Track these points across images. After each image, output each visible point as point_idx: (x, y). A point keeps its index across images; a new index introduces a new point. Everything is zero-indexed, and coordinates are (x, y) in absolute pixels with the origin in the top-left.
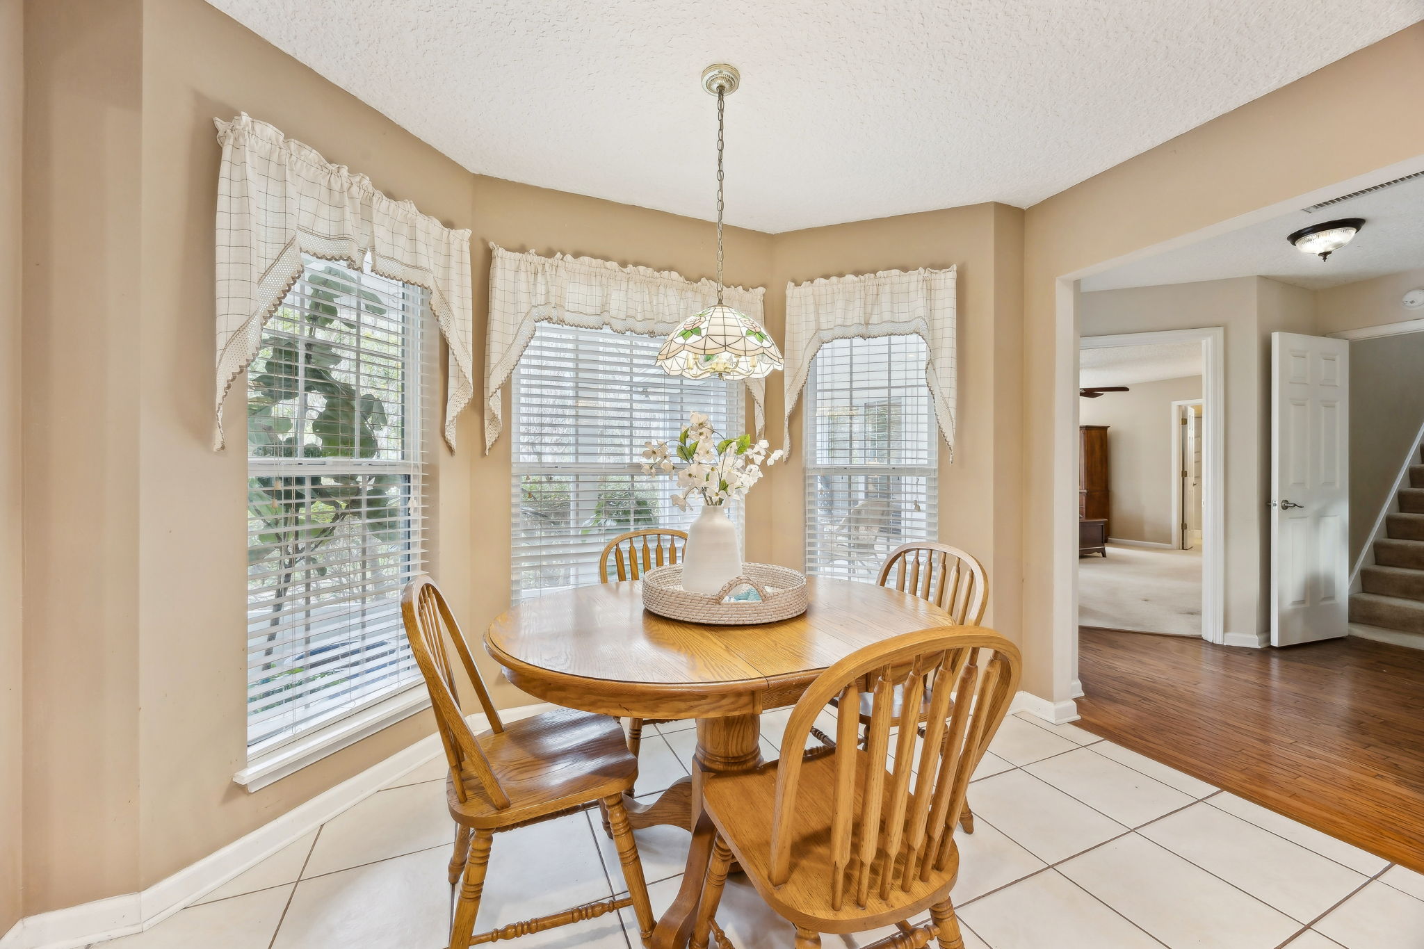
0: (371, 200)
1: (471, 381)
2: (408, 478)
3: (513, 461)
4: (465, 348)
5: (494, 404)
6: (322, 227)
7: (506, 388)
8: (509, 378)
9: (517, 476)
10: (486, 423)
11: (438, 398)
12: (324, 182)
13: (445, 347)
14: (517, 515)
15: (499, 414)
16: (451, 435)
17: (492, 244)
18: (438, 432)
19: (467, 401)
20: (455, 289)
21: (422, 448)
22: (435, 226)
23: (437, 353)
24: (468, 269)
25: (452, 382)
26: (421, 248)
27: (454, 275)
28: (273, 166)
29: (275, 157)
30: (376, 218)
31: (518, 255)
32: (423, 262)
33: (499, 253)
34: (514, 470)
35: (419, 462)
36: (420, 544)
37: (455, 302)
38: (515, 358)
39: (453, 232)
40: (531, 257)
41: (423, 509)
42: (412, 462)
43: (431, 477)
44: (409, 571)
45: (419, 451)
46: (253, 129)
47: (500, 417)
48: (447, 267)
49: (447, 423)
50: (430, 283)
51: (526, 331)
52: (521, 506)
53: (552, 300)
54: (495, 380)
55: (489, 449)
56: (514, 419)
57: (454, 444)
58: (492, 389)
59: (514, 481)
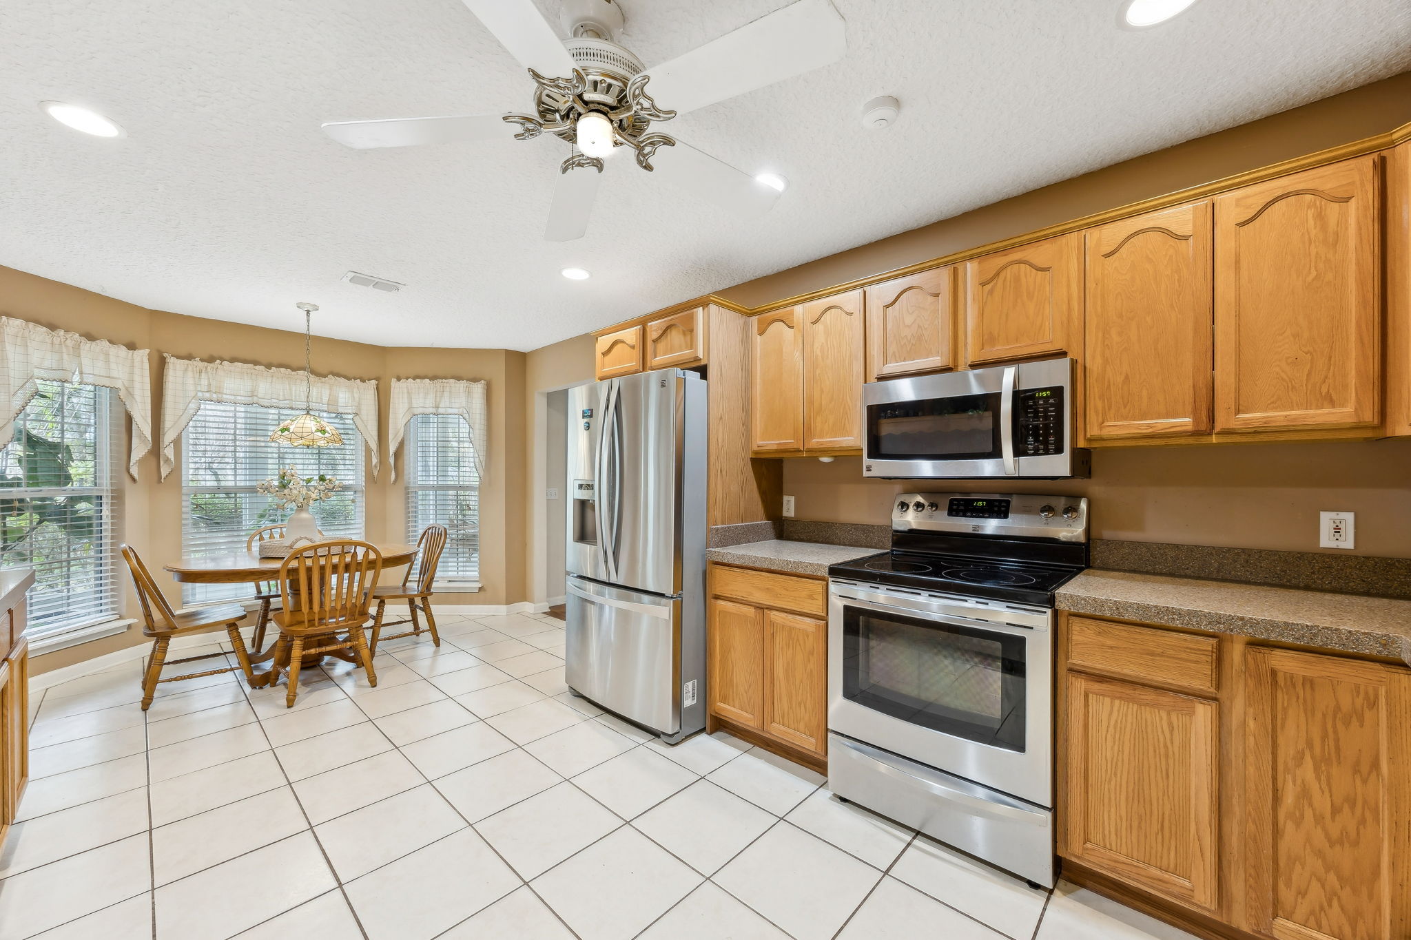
0: (79, 346)
1: (150, 439)
2: (100, 498)
3: (183, 485)
4: (146, 420)
5: (169, 452)
6: (47, 364)
7: (177, 443)
8: (179, 436)
9: (187, 494)
10: (162, 463)
11: (124, 449)
12: (49, 341)
13: (129, 420)
14: (186, 519)
15: (172, 458)
16: (134, 471)
17: (165, 355)
18: (124, 469)
19: (147, 451)
20: (137, 385)
21: (111, 480)
22: (123, 351)
23: (123, 422)
24: (147, 373)
25: (135, 440)
26: (113, 366)
27: (137, 378)
28: (19, 339)
29: (20, 334)
30: (83, 353)
31: (186, 361)
32: (114, 374)
33: (172, 361)
34: (184, 491)
35: (109, 488)
36: (110, 537)
37: (137, 393)
38: (184, 424)
39: (136, 352)
40: (197, 363)
41: (112, 516)
42: (105, 488)
43: (118, 497)
44: (101, 553)
45: (109, 481)
46: (8, 323)
47: (173, 459)
48: (132, 374)
49: (131, 464)
50: (119, 385)
51: (193, 406)
52: (189, 515)
53: (213, 389)
54: (168, 437)
55: (164, 479)
56: (184, 459)
57: (136, 476)
58: (166, 443)
59: (184, 498)
